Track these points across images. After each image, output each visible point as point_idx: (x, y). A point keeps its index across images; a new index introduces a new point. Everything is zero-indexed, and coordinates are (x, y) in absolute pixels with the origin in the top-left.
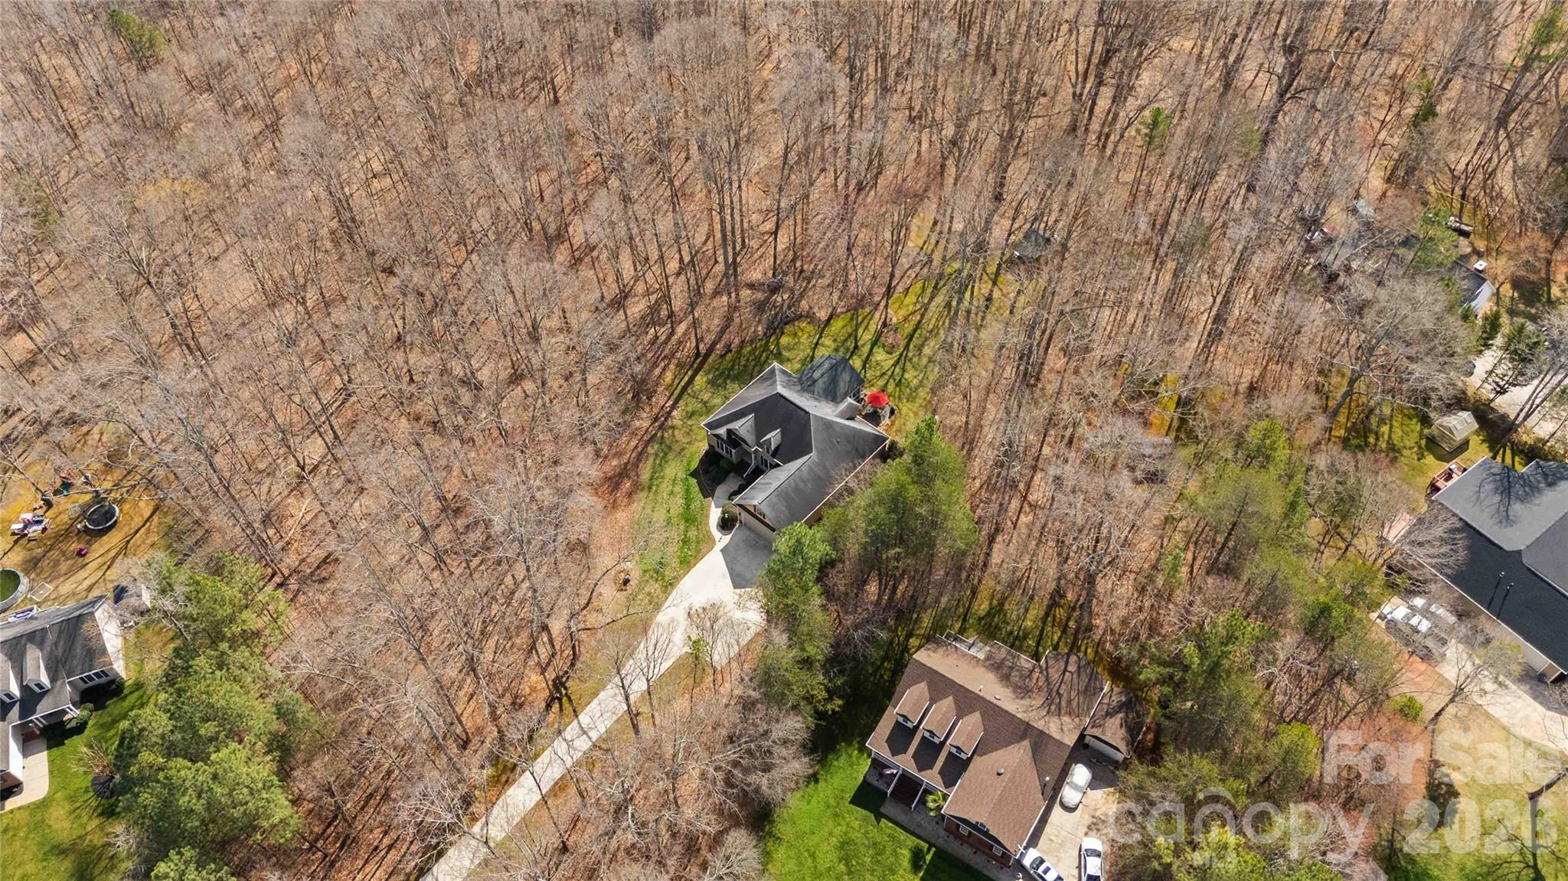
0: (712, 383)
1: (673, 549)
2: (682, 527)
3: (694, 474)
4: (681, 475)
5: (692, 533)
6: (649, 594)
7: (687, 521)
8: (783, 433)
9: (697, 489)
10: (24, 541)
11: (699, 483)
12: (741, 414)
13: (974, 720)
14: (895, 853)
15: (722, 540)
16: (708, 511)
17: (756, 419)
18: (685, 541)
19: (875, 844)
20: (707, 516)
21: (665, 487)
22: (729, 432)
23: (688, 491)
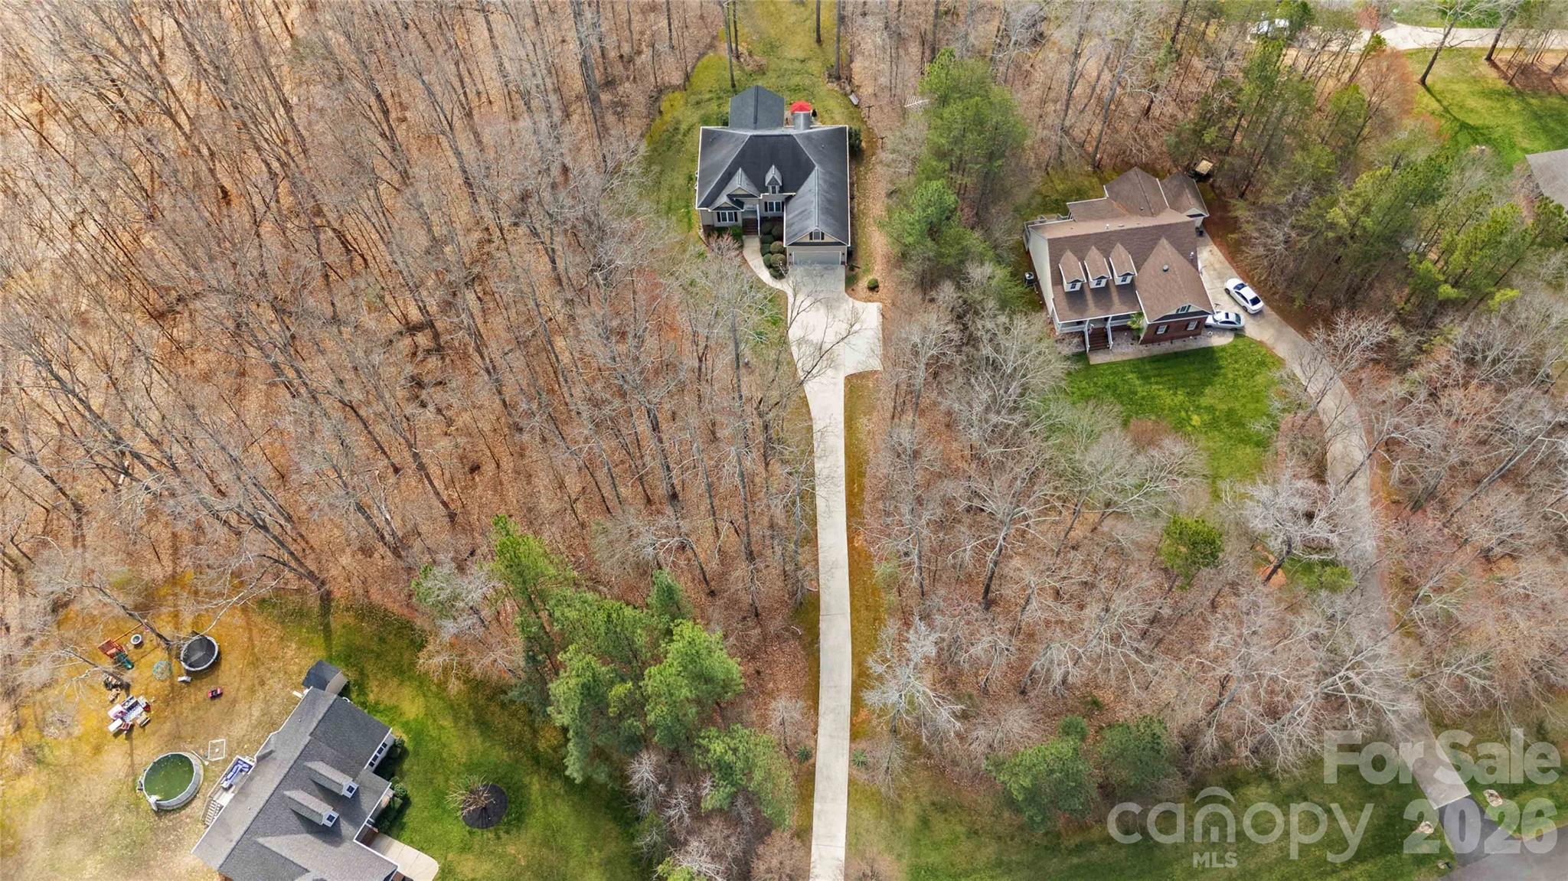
8: (779, 168)
10: (136, 732)
12: (729, 176)
13: (1120, 252)
14: (1125, 382)
15: (788, 283)
17: (744, 170)
19: (1107, 386)
22: (730, 196)
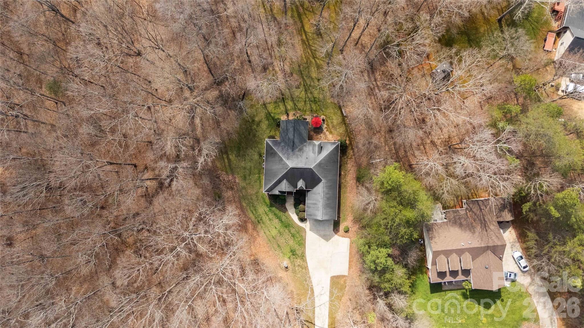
0: (238, 155)
1: (291, 242)
2: (287, 231)
3: (271, 206)
4: (267, 209)
5: (293, 231)
6: (299, 265)
7: (286, 227)
8: (304, 180)
9: (278, 211)
11: (276, 208)
15: (306, 226)
16: (290, 217)
17: (287, 180)
18: (293, 236)
20: (292, 220)
21: (265, 218)
23: (275, 214)
